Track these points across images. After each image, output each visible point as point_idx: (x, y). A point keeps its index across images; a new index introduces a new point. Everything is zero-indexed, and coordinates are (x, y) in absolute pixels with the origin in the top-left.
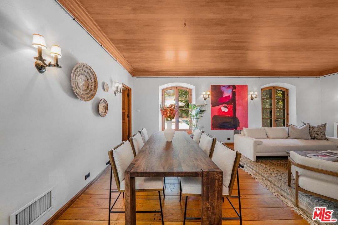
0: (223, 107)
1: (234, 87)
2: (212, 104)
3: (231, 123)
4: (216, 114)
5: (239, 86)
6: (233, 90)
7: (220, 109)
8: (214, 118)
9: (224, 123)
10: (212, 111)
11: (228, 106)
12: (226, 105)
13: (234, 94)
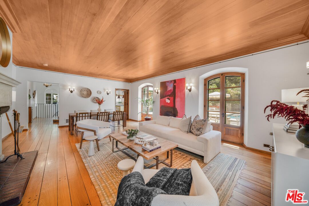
0: (167, 98)
1: (175, 81)
2: (160, 97)
3: (172, 113)
4: (163, 105)
5: (178, 80)
6: (174, 84)
7: (165, 100)
8: (162, 107)
9: (167, 112)
10: (161, 102)
11: (170, 98)
12: (168, 97)
13: (174, 87)
